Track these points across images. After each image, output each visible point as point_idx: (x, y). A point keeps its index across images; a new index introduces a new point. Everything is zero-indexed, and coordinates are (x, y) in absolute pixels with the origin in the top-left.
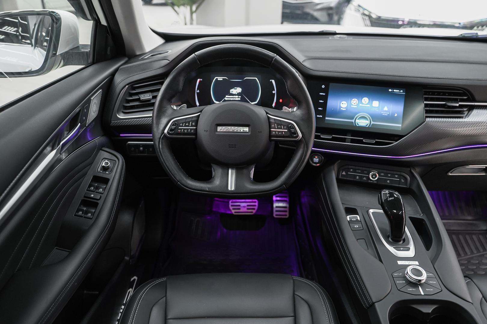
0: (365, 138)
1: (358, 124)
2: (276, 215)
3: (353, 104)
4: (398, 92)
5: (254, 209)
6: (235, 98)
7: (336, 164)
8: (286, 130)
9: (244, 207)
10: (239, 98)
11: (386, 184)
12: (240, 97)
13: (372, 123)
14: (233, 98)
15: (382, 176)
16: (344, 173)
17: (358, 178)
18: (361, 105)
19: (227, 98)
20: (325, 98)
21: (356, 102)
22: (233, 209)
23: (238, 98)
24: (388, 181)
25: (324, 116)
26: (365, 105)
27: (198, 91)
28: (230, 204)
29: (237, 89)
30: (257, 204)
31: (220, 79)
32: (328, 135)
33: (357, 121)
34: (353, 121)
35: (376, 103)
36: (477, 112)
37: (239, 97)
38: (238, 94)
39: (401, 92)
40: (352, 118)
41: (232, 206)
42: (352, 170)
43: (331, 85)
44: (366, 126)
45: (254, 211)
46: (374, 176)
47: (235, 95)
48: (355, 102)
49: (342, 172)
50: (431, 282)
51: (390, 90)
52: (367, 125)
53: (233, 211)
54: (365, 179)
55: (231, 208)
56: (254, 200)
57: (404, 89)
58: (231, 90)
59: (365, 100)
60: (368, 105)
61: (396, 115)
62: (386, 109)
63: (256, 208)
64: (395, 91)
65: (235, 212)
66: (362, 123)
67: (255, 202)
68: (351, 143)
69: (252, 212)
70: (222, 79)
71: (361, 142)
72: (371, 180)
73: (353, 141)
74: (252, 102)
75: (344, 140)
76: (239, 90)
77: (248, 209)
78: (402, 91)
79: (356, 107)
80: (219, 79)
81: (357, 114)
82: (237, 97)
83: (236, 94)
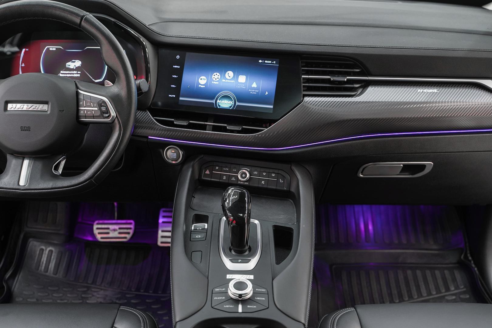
0: (229, 124)
1: (219, 106)
2: (162, 243)
3: (214, 79)
4: (269, 63)
5: (128, 233)
6: (73, 74)
7: (197, 160)
8: (97, 109)
9: (115, 230)
10: (79, 74)
11: (260, 186)
12: (80, 72)
13: (237, 104)
14: (71, 74)
15: (255, 175)
16: (208, 172)
17: (225, 178)
18: (224, 80)
19: (62, 74)
20: (180, 73)
21: (218, 77)
22: (99, 233)
23: (76, 74)
24: (263, 182)
25: (178, 96)
26: (228, 81)
27: (23, 65)
28: (95, 227)
29: (75, 62)
30: (132, 226)
31: (53, 48)
32: (183, 121)
33: (218, 101)
34: (214, 101)
35: (242, 79)
36: (373, 90)
37: (78, 72)
38: (77, 69)
39: (274, 64)
40: (212, 98)
41: (98, 229)
42: (217, 168)
43: (188, 54)
44: (229, 108)
45: (128, 236)
46: (244, 176)
47: (73, 70)
48: (216, 77)
49: (205, 171)
50: (258, 298)
51: (260, 61)
52: (231, 107)
53: (99, 237)
54: (233, 179)
55: (96, 232)
56: (129, 221)
57: (278, 60)
58: (67, 64)
59: (230, 74)
60: (233, 81)
61: (267, 93)
62: (254, 85)
63: (131, 231)
64: (266, 62)
65: (102, 238)
66: (225, 104)
67: (131, 224)
68: (212, 131)
69: (125, 238)
70: (55, 49)
71: (224, 130)
72: (240, 181)
73: (215, 128)
74: (96, 80)
75: (204, 127)
76: (78, 63)
77: (120, 233)
78: (274, 62)
79: (218, 83)
80: (51, 49)
81: (218, 93)
82: (76, 72)
83: (75, 68)
